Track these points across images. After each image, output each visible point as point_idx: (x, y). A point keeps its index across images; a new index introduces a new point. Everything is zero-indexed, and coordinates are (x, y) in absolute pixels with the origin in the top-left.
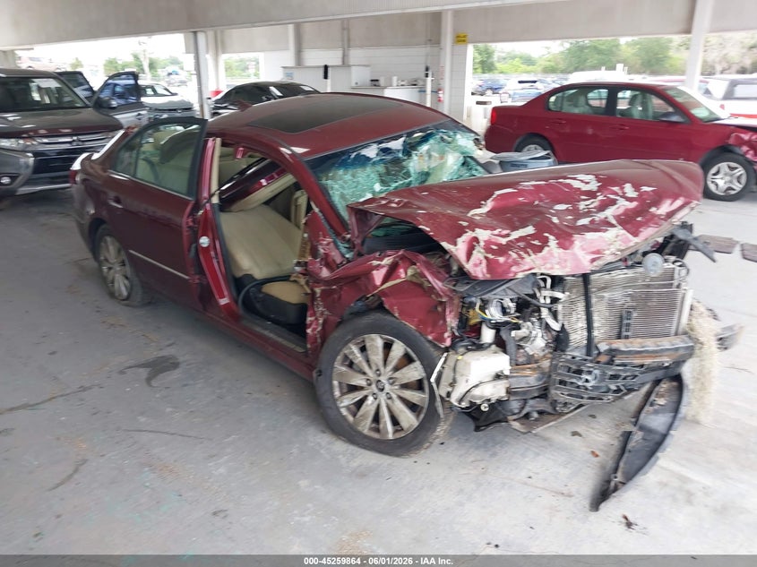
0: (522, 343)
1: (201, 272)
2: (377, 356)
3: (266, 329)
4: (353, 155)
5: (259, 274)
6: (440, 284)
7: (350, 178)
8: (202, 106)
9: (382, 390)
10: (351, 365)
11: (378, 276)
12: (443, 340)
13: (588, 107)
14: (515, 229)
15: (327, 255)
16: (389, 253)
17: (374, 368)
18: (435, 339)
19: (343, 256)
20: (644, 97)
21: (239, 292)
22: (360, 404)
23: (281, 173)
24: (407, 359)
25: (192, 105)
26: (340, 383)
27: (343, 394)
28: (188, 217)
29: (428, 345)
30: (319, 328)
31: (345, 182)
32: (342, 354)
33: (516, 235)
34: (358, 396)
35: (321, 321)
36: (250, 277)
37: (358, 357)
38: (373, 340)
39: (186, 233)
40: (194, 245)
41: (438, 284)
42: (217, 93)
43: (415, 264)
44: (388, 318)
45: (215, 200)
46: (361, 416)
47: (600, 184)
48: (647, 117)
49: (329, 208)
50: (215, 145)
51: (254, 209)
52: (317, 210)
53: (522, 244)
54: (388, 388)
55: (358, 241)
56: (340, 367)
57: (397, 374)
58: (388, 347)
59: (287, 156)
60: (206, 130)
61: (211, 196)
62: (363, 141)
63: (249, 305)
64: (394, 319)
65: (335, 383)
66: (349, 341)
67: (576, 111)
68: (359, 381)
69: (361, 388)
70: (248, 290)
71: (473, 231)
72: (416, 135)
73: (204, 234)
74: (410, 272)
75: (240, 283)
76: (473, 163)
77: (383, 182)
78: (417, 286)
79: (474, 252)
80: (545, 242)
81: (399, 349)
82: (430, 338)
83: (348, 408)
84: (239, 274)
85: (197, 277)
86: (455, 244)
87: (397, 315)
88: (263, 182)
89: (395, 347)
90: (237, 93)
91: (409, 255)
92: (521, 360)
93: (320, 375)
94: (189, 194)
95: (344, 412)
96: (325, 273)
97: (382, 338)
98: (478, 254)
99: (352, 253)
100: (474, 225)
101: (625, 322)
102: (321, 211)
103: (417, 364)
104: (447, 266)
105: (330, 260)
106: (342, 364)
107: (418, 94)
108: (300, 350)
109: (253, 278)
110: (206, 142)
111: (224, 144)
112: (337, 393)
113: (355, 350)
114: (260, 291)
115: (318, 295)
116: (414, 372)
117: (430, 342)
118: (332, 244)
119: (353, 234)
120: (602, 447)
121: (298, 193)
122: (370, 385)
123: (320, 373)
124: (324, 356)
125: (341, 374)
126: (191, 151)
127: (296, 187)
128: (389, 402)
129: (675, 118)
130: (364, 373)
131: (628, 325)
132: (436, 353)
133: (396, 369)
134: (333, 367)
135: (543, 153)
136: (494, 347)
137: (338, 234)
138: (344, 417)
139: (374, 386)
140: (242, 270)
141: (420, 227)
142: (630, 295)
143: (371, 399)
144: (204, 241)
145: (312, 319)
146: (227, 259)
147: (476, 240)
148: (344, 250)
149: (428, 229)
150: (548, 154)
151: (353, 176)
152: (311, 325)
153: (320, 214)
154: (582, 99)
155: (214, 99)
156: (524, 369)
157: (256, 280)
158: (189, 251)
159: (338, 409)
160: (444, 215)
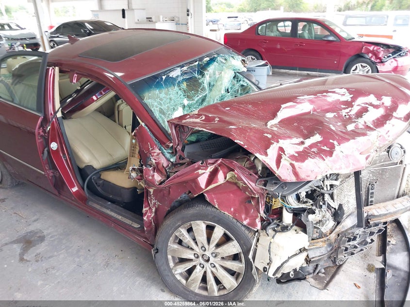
0: (318, 226)
1: (54, 167)
2: (202, 237)
3: (108, 208)
4: (164, 77)
5: (97, 164)
6: (253, 184)
7: (164, 95)
8: (42, 37)
9: (208, 261)
10: (180, 242)
11: (202, 181)
12: (255, 225)
13: (278, 32)
14: (307, 137)
15: (157, 164)
16: (210, 161)
17: (200, 246)
18: (249, 224)
19: (168, 160)
20: (310, 26)
21: (84, 181)
22: (190, 272)
23: (107, 90)
24: (226, 239)
25: (36, 35)
26: (173, 257)
27: (176, 264)
28: (39, 128)
29: (243, 228)
30: (153, 215)
31: (161, 99)
32: (173, 235)
33: (309, 142)
34: (189, 266)
35: (154, 210)
36: (90, 167)
37: (187, 238)
38: (198, 225)
39: (39, 140)
40: (46, 149)
41: (252, 185)
42: (51, 27)
43: (233, 170)
44: (209, 208)
45: (59, 115)
46: (193, 280)
47: (352, 96)
48: (312, 37)
49: (153, 122)
50: (55, 72)
51: (88, 115)
52: (143, 124)
53: (314, 150)
54: (212, 260)
55: (179, 148)
56: (173, 246)
57: (219, 250)
58: (210, 229)
59: (112, 79)
60: (47, 60)
61: (55, 113)
62: (168, 66)
63: (92, 189)
64: (215, 210)
65: (170, 257)
66: (179, 226)
67: (272, 35)
68: (189, 255)
69: (190, 260)
70: (91, 178)
71: (278, 142)
72: (205, 59)
73: (54, 140)
74: (229, 176)
75: (83, 172)
76: (240, 76)
77: (189, 98)
78: (232, 184)
79: (282, 160)
80: (332, 147)
81: (219, 232)
82: (245, 223)
83: (181, 274)
84: (82, 166)
85: (51, 171)
86: (266, 154)
87: (217, 206)
88: (94, 98)
89: (216, 230)
90: (64, 27)
91: (227, 162)
92: (315, 236)
93: (157, 252)
94: (39, 110)
95: (179, 277)
96: (158, 178)
97: (204, 223)
98: (285, 162)
99: (175, 158)
100: (276, 137)
101: (371, 191)
102: (146, 125)
103: (235, 242)
104: (253, 167)
105: (160, 166)
106: (174, 242)
107: (175, 26)
108: (136, 226)
109: (93, 168)
110: (48, 70)
111: (61, 71)
112: (172, 264)
113: (184, 231)
114: (99, 178)
115: (152, 193)
116: (233, 248)
117: (245, 226)
118: (161, 154)
119: (175, 143)
120: (360, 279)
121: (119, 102)
122: (198, 257)
123: (157, 251)
124: (160, 237)
125: (174, 251)
126: (37, 77)
127: (117, 98)
128: (214, 270)
129: (331, 38)
130: (192, 249)
131: (372, 193)
132: (250, 235)
133: (218, 245)
134: (167, 246)
135: (263, 62)
136: (295, 227)
137: (162, 143)
138: (179, 281)
139: (201, 258)
140: (84, 163)
141: (236, 141)
142: (372, 173)
143: (198, 268)
144: (54, 146)
145: (147, 209)
146: (72, 156)
147: (281, 149)
148: (168, 156)
149: (242, 143)
150: (266, 63)
151: (166, 94)
152: (146, 213)
153: (147, 128)
154: (275, 28)
155: (50, 31)
156: (318, 242)
157: (95, 169)
158: (43, 153)
159: (173, 275)
160: (251, 129)
